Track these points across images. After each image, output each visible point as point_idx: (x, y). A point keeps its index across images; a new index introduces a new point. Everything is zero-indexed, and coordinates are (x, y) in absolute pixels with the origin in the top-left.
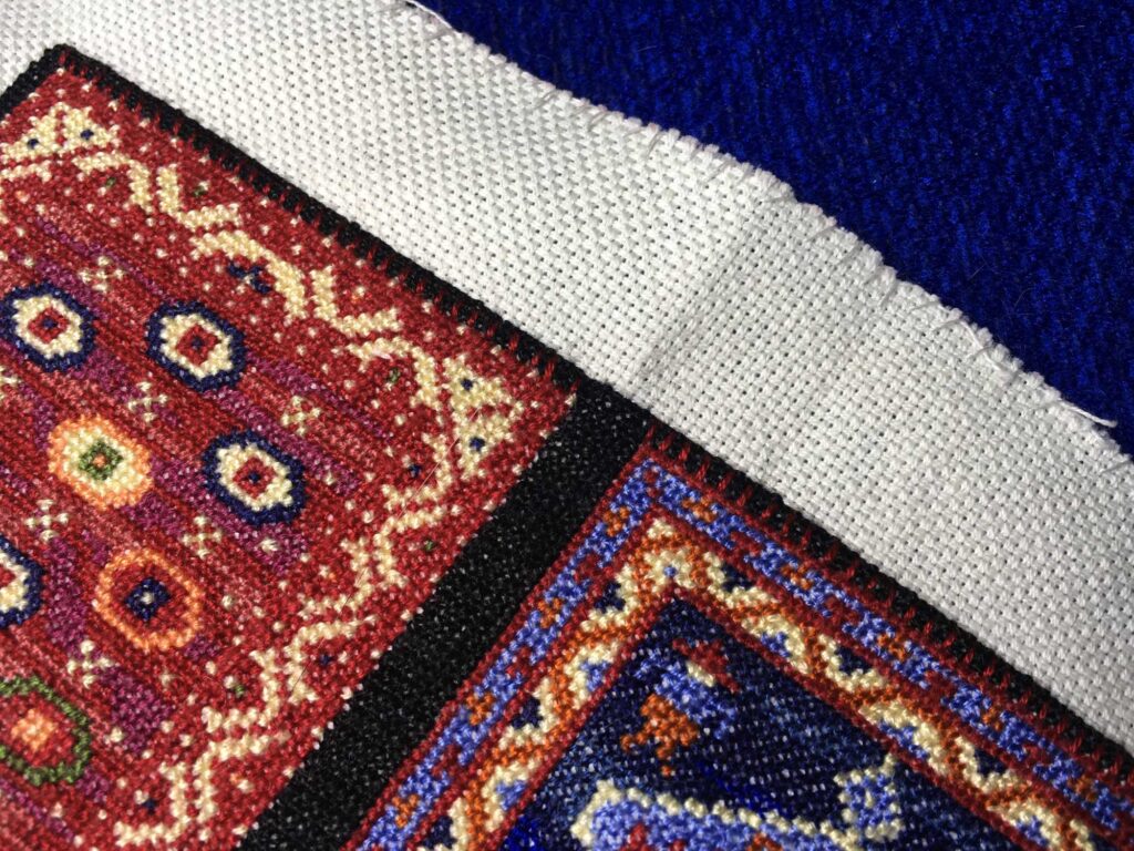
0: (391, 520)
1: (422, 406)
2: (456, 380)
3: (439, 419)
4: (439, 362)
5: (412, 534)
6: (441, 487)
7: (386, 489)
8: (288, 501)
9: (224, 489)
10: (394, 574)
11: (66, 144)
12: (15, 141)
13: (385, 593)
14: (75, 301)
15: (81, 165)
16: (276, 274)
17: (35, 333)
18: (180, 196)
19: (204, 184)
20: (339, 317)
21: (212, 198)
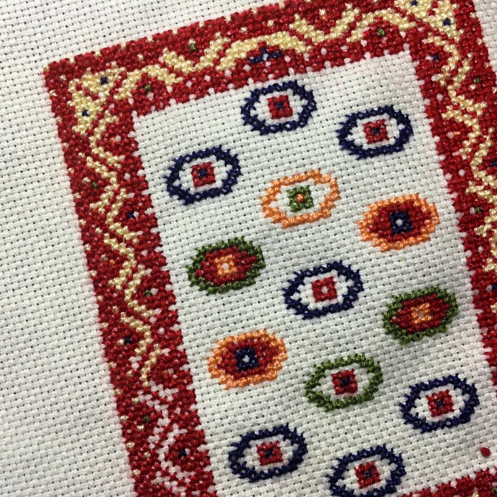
0: (450, 88)
1: (408, 31)
2: (408, 6)
3: (420, 30)
4: (393, 7)
7: (434, 78)
10: (477, 105)
11: (101, 94)
12: (76, 122)
13: (483, 116)
14: (200, 151)
15: (123, 95)
16: (275, 42)
17: (203, 185)
18: (186, 59)
19: (191, 41)
20: (327, 32)
21: (202, 43)
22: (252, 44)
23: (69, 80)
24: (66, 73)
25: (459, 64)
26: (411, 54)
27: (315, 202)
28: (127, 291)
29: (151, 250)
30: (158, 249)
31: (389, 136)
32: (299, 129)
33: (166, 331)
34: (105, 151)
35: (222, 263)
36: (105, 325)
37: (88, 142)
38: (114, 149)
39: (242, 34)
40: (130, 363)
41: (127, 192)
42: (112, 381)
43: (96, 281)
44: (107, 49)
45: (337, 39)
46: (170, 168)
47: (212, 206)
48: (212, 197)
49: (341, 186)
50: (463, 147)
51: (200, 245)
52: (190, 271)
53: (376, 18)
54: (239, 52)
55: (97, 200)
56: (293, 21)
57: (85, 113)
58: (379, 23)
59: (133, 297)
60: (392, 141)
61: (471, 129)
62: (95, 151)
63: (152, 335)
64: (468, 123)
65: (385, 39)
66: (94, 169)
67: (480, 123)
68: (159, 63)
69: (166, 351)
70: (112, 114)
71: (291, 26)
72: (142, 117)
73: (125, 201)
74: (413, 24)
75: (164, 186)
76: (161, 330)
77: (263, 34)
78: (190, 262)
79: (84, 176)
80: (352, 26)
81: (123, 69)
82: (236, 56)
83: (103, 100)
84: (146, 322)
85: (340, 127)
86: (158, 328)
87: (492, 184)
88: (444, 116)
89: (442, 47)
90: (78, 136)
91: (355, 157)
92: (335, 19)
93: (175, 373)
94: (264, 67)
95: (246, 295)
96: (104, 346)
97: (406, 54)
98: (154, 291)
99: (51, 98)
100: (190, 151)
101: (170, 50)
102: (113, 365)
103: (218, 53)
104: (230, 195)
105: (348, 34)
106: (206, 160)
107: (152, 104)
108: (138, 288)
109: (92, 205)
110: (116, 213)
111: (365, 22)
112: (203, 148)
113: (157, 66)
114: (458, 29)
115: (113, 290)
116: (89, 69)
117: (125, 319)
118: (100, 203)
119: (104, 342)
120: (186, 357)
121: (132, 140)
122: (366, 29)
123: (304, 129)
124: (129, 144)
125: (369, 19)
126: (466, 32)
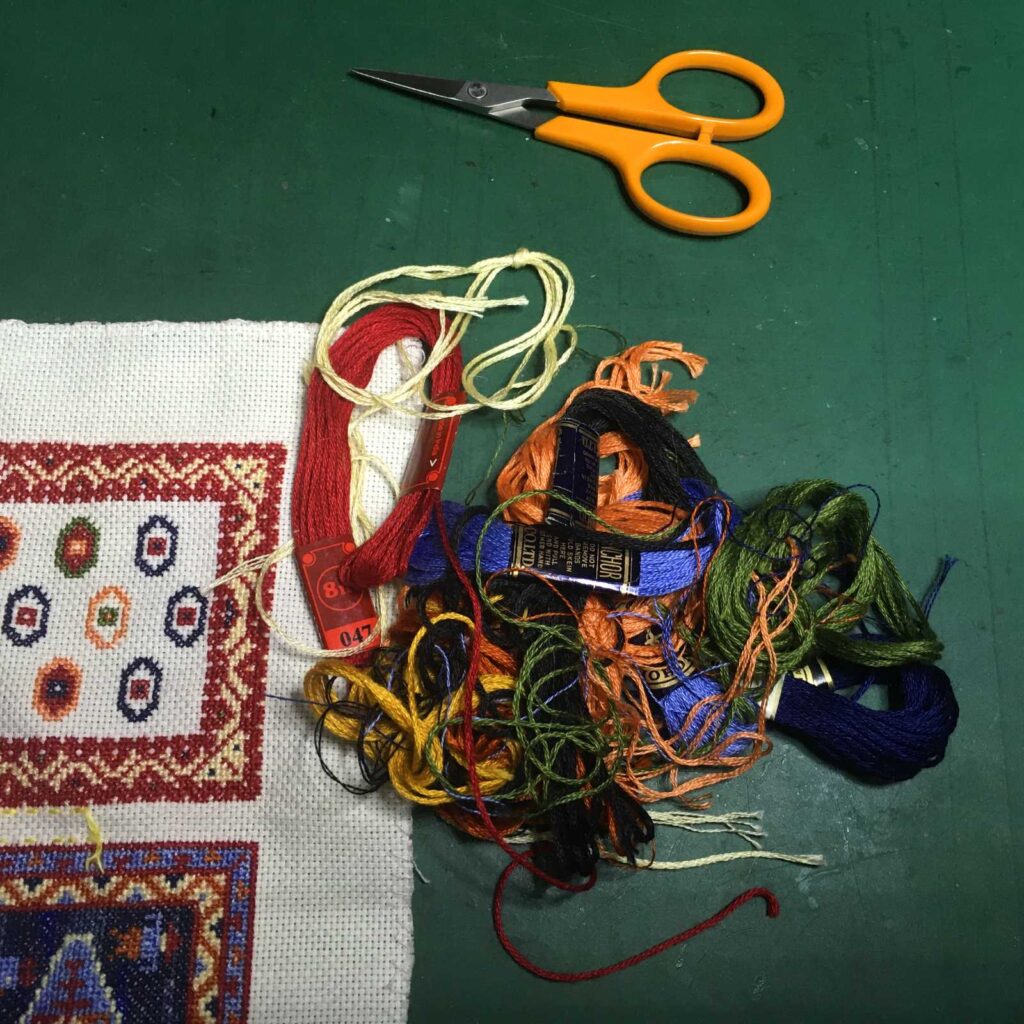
0: (156, 762)
1: (215, 738)
2: (236, 742)
3: (213, 749)
4: (239, 728)
6: (184, 772)
10: (132, 780)
11: (247, 481)
12: (235, 458)
14: (176, 548)
15: (240, 498)
16: (239, 624)
17: (149, 545)
18: (250, 551)
22: (243, 604)
24: (275, 459)
25: (172, 772)
26: (196, 735)
27: (101, 628)
29: (112, 492)
30: (110, 497)
31: (133, 700)
32: (164, 627)
33: (46, 492)
34: (204, 475)
35: (81, 545)
36: (69, 448)
37: (215, 464)
38: (201, 483)
40: (31, 460)
41: (164, 484)
42: (23, 443)
43: (105, 447)
44: (280, 493)
45: (227, 676)
46: (172, 522)
47: (130, 548)
48: (137, 550)
49: (106, 651)
50: (101, 759)
51: (102, 531)
52: (84, 520)
53: (235, 712)
54: (240, 594)
56: (252, 642)
57: (239, 466)
58: (229, 715)
59: (81, 472)
60: (128, 700)
61: (114, 768)
62: (206, 468)
63: (47, 481)
64: (120, 769)
65: (215, 716)
66: (192, 463)
68: (256, 529)
69: (30, 488)
70: (230, 487)
71: (249, 640)
72: (219, 509)
73: (157, 481)
74: (219, 743)
75: (159, 514)
76: (48, 488)
77: (248, 616)
78: (91, 521)
79: (189, 454)
80: (234, 691)
81: (260, 502)
83: (243, 482)
84: (59, 478)
85: (154, 661)
86: (50, 485)
87: (59, 776)
88: (134, 751)
89: (192, 763)
90: (222, 457)
91: (126, 667)
92: (243, 678)
93: (11, 491)
94: (222, 611)
95: (48, 558)
96: (53, 443)
97: (196, 730)
98: (80, 488)
99: (260, 445)
100: (179, 541)
101: (261, 541)
102: (35, 447)
104: (133, 564)
105: (228, 686)
106: (167, 552)
107: (226, 519)
108: (86, 477)
109: (164, 455)
110: (151, 471)
111: (234, 703)
112: (178, 551)
113: (253, 528)
114: (203, 781)
115: (93, 458)
116: (270, 476)
117: (67, 463)
118: (164, 461)
119: (56, 444)
120: (20, 502)
121: (204, 498)
122: (228, 703)
123: (162, 633)
124: (201, 495)
125: (236, 707)
126: (199, 789)
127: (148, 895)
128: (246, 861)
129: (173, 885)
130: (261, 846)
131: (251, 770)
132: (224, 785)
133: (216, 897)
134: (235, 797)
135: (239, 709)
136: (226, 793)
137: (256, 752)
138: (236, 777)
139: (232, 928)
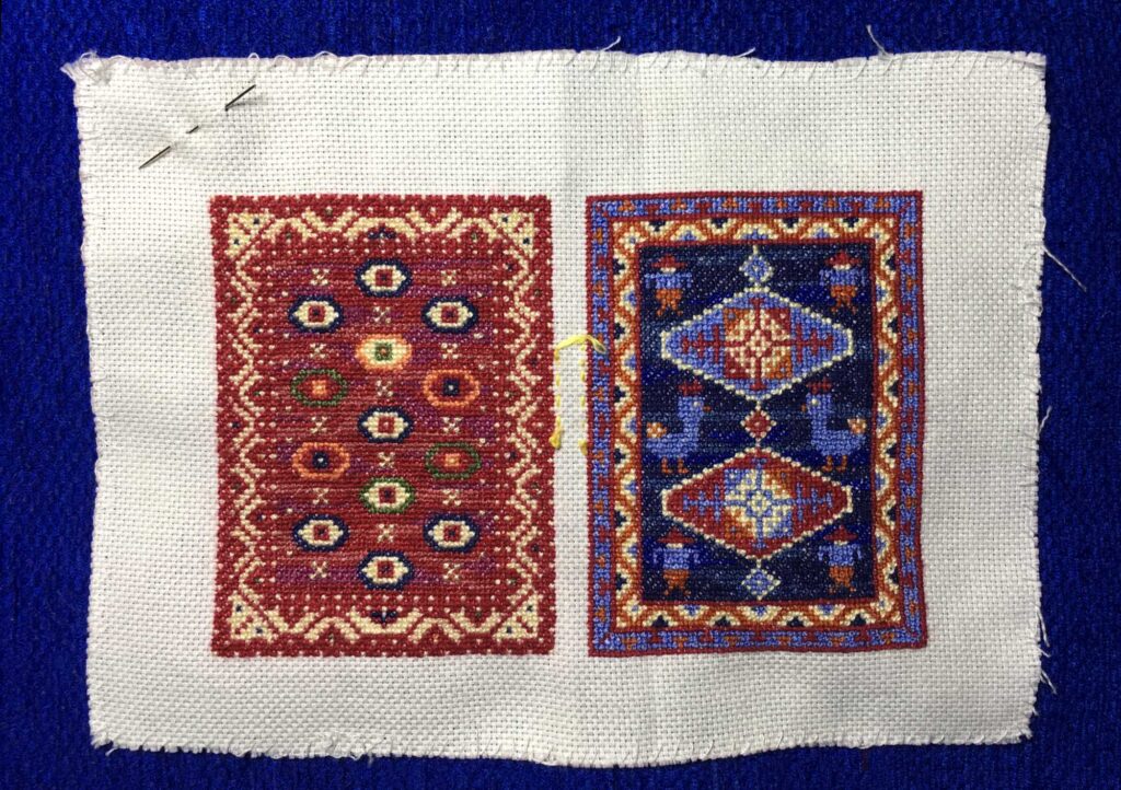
0: (516, 293)
1: (495, 241)
2: (500, 221)
3: (505, 241)
4: (488, 218)
5: (528, 294)
6: (526, 267)
7: (505, 283)
8: (471, 315)
9: (441, 328)
10: (533, 313)
11: (252, 232)
12: (228, 247)
13: (535, 323)
15: (269, 237)
16: (392, 225)
17: (315, 321)
18: (322, 220)
19: (329, 208)
20: (434, 226)
21: (337, 211)
22: (373, 223)
23: (228, 212)
24: (227, 207)
25: (526, 278)
27: (394, 357)
28: (241, 388)
29: (266, 362)
30: (271, 363)
31: (460, 320)
32: (394, 298)
34: (247, 275)
35: (317, 385)
37: (235, 265)
38: (255, 276)
39: (368, 212)
40: (234, 442)
42: (219, 451)
43: (220, 374)
44: (264, 197)
45: (440, 234)
50: (513, 343)
53: (473, 223)
54: (364, 226)
55: (233, 311)
56: (409, 211)
57: (236, 242)
58: (475, 228)
59: (246, 394)
60: (461, 325)
61: (523, 331)
62: (239, 273)
63: (255, 426)
64: (523, 325)
66: (235, 287)
67: (531, 328)
68: (301, 218)
71: (408, 215)
73: (255, 319)
74: (500, 236)
77: (384, 216)
79: (227, 291)
80: (453, 226)
81: (273, 216)
82: (361, 229)
83: (253, 237)
84: (253, 415)
87: (528, 378)
88: (506, 315)
89: (518, 260)
90: (228, 259)
92: (442, 217)
94: (379, 243)
96: (217, 424)
98: (262, 393)
99: (212, 223)
101: (312, 210)
103: (348, 223)
105: (449, 231)
106: (321, 304)
107: (289, 249)
108: (251, 388)
109: (229, 315)
110: (246, 325)
111: (464, 225)
113: (299, 220)
114: (534, 248)
115: (232, 385)
116: (246, 209)
117: (237, 409)
118: (235, 315)
119: (218, 421)
122: (465, 230)
125: (468, 222)
126: (541, 252)
127: (631, 288)
128: (602, 206)
129: (623, 267)
130: (589, 194)
131: (524, 205)
132: (537, 229)
133: (632, 228)
134: (548, 219)
135: (470, 220)
136: (545, 227)
137: (508, 202)
138: (531, 219)
139: (657, 213)
